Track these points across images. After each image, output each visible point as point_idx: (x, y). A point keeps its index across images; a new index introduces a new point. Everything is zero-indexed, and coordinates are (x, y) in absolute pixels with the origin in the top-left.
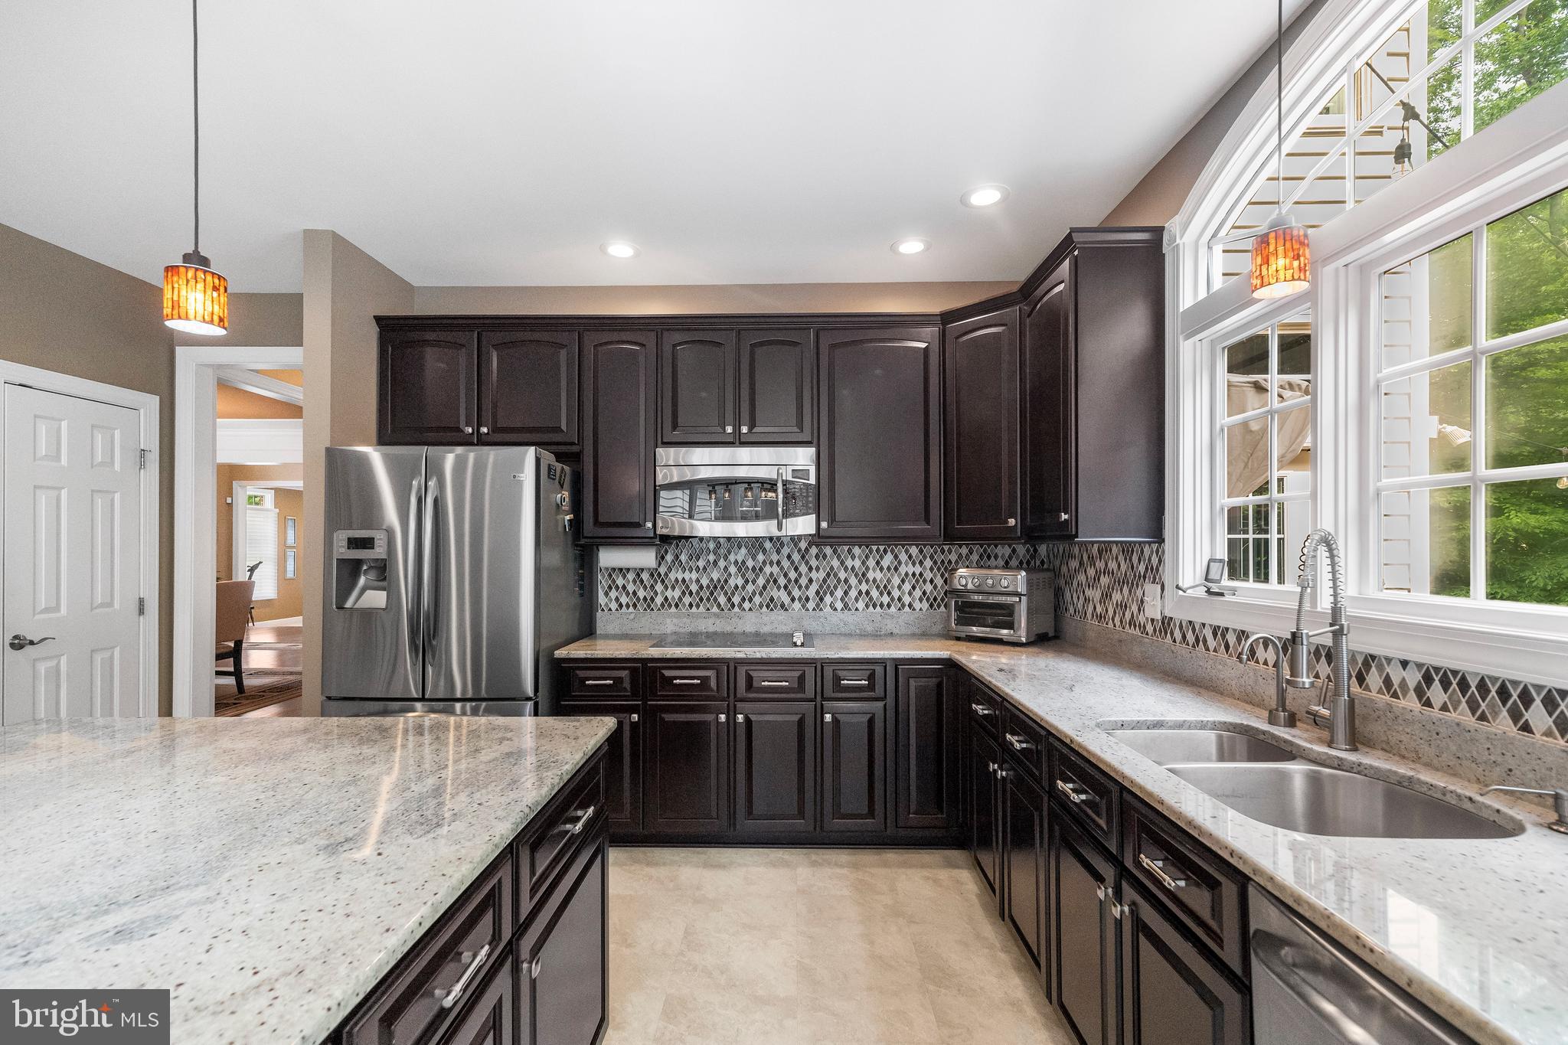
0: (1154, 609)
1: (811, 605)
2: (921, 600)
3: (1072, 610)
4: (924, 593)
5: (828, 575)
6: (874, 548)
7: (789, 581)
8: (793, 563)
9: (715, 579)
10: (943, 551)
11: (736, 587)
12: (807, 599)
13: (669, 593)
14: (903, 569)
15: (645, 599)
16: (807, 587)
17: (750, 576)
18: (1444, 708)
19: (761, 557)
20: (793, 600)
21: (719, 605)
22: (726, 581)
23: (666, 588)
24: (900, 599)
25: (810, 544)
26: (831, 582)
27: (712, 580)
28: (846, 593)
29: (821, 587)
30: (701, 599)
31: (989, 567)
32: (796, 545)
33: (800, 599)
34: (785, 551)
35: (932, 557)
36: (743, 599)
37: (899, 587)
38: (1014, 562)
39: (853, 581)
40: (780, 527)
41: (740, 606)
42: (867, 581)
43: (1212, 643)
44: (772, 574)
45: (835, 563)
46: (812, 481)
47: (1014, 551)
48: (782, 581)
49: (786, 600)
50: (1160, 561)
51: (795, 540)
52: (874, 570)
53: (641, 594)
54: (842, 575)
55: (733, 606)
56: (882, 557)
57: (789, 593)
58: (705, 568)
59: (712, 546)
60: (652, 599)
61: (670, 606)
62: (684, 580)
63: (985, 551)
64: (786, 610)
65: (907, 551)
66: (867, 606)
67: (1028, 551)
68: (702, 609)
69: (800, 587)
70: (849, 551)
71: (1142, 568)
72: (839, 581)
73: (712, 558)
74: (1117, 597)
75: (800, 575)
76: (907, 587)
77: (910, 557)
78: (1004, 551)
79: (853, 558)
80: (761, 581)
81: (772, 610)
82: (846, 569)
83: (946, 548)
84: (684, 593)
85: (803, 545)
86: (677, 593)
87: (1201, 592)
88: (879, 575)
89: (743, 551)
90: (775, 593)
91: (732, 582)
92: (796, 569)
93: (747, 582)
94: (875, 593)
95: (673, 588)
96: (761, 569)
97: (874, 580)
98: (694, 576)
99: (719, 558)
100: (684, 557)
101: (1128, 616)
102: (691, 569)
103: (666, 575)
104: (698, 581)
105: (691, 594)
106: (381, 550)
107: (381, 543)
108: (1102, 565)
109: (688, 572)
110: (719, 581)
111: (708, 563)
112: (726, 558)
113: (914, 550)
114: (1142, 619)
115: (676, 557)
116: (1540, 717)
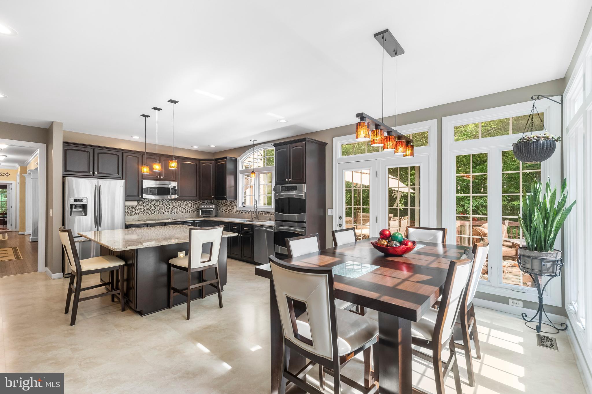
0: (235, 209)
1: (170, 213)
2: (191, 211)
3: (219, 211)
4: (192, 209)
5: (173, 206)
6: (183, 201)
7: (165, 208)
8: (166, 204)
10: (195, 201)
11: (153, 210)
12: (169, 211)
13: (136, 211)
14: (188, 205)
15: (130, 213)
16: (169, 209)
17: (156, 207)
19: (159, 203)
20: (166, 212)
21: (149, 214)
22: (150, 208)
23: (136, 210)
24: (187, 211)
25: (169, 200)
26: (174, 208)
27: (147, 208)
28: (177, 210)
29: (172, 209)
30: (144, 212)
31: (204, 204)
32: (166, 200)
33: (167, 212)
34: (164, 202)
35: (193, 203)
36: (155, 212)
37: (187, 209)
38: (208, 203)
39: (178, 208)
40: (170, 197)
42: (181, 207)
43: (243, 213)
44: (161, 207)
45: (175, 204)
46: (177, 188)
48: (163, 208)
49: (164, 212)
50: (236, 203)
53: (129, 212)
54: (176, 206)
55: (152, 213)
56: (184, 203)
57: (165, 210)
58: (145, 206)
59: (147, 200)
60: (132, 213)
61: (137, 214)
62: (140, 208)
64: (164, 214)
66: (181, 212)
68: (145, 214)
69: (167, 209)
70: (178, 202)
71: (233, 204)
72: (175, 208)
73: (147, 203)
74: (229, 208)
76: (189, 208)
77: (189, 203)
79: (178, 203)
80: (159, 208)
82: (177, 205)
84: (140, 211)
85: (168, 200)
86: (138, 211)
87: (242, 207)
88: (183, 206)
89: (155, 202)
90: (162, 210)
91: (152, 208)
92: (166, 205)
93: (155, 208)
94: (183, 210)
96: (159, 206)
98: (143, 207)
99: (149, 203)
100: (140, 203)
101: (231, 211)
102: (142, 206)
103: (136, 207)
104: (144, 208)
105: (142, 211)
106: (84, 202)
107: (85, 200)
108: (226, 204)
109: (141, 206)
110: (149, 208)
111: (146, 204)
112: (150, 203)
113: (190, 201)
114: (233, 211)
115: (138, 203)
116: (269, 214)
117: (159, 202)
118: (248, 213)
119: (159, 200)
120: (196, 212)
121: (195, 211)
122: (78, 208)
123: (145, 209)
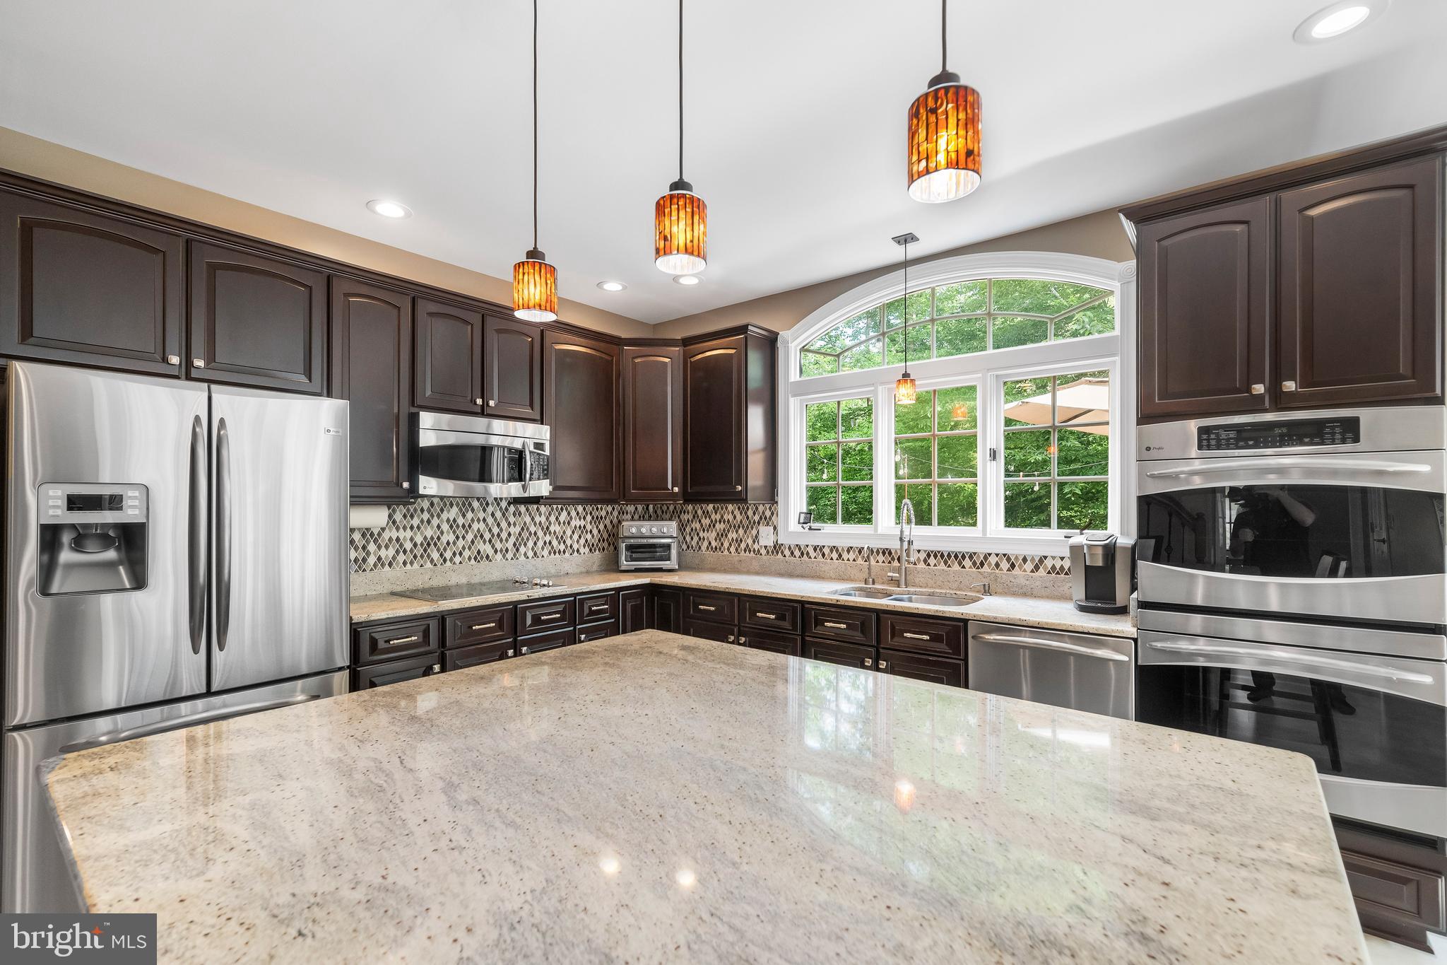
0: (767, 541)
1: (509, 555)
2: (584, 546)
5: (523, 529)
6: (555, 506)
7: (493, 535)
8: (496, 520)
9: (429, 537)
10: (597, 509)
11: (448, 543)
12: (507, 550)
13: (383, 553)
14: (573, 523)
16: (507, 540)
17: (461, 532)
18: (935, 565)
20: (496, 551)
21: (432, 561)
22: (439, 538)
23: (379, 547)
24: (571, 546)
25: (509, 504)
26: (525, 535)
27: (425, 538)
28: (535, 544)
29: (517, 539)
30: (415, 557)
32: (498, 504)
33: (501, 551)
34: (490, 509)
35: (591, 514)
37: (571, 537)
38: (636, 517)
39: (540, 534)
40: (524, 488)
41: (451, 560)
42: (550, 533)
44: (478, 531)
45: (528, 519)
46: (547, 453)
47: (636, 508)
48: (487, 536)
49: (490, 552)
50: (772, 514)
51: (498, 501)
52: (554, 524)
54: (533, 529)
55: (445, 560)
56: (559, 514)
57: (493, 546)
58: (418, 528)
60: (364, 560)
61: (383, 565)
62: (398, 539)
63: (621, 509)
64: (491, 561)
65: (576, 509)
66: (550, 553)
67: (643, 508)
68: (416, 565)
69: (501, 541)
70: (538, 509)
71: (757, 518)
72: (530, 534)
73: (426, 516)
74: (732, 535)
75: (501, 530)
76: (576, 537)
77: (578, 514)
78: (631, 508)
79: (540, 515)
80: (470, 537)
81: (479, 561)
82: (535, 524)
83: (599, 506)
84: (397, 552)
85: (504, 504)
86: (391, 552)
88: (557, 528)
89: (455, 510)
90: (481, 547)
91: (444, 539)
92: (498, 525)
93: (457, 538)
94: (555, 543)
95: (387, 547)
96: (470, 526)
97: (555, 532)
98: (409, 534)
99: (432, 516)
100: (398, 517)
101: (743, 546)
102: (405, 528)
103: (379, 534)
104: (412, 539)
105: (405, 552)
106: (130, 512)
107: (136, 503)
108: (718, 517)
109: (401, 529)
110: (432, 538)
111: (422, 521)
112: (439, 516)
113: (580, 508)
114: (756, 547)
115: (390, 516)
116: (967, 563)
117: (473, 510)
118: (840, 556)
119: (470, 505)
120: (599, 550)
121: (597, 545)
122: (91, 545)
123: (419, 543)
